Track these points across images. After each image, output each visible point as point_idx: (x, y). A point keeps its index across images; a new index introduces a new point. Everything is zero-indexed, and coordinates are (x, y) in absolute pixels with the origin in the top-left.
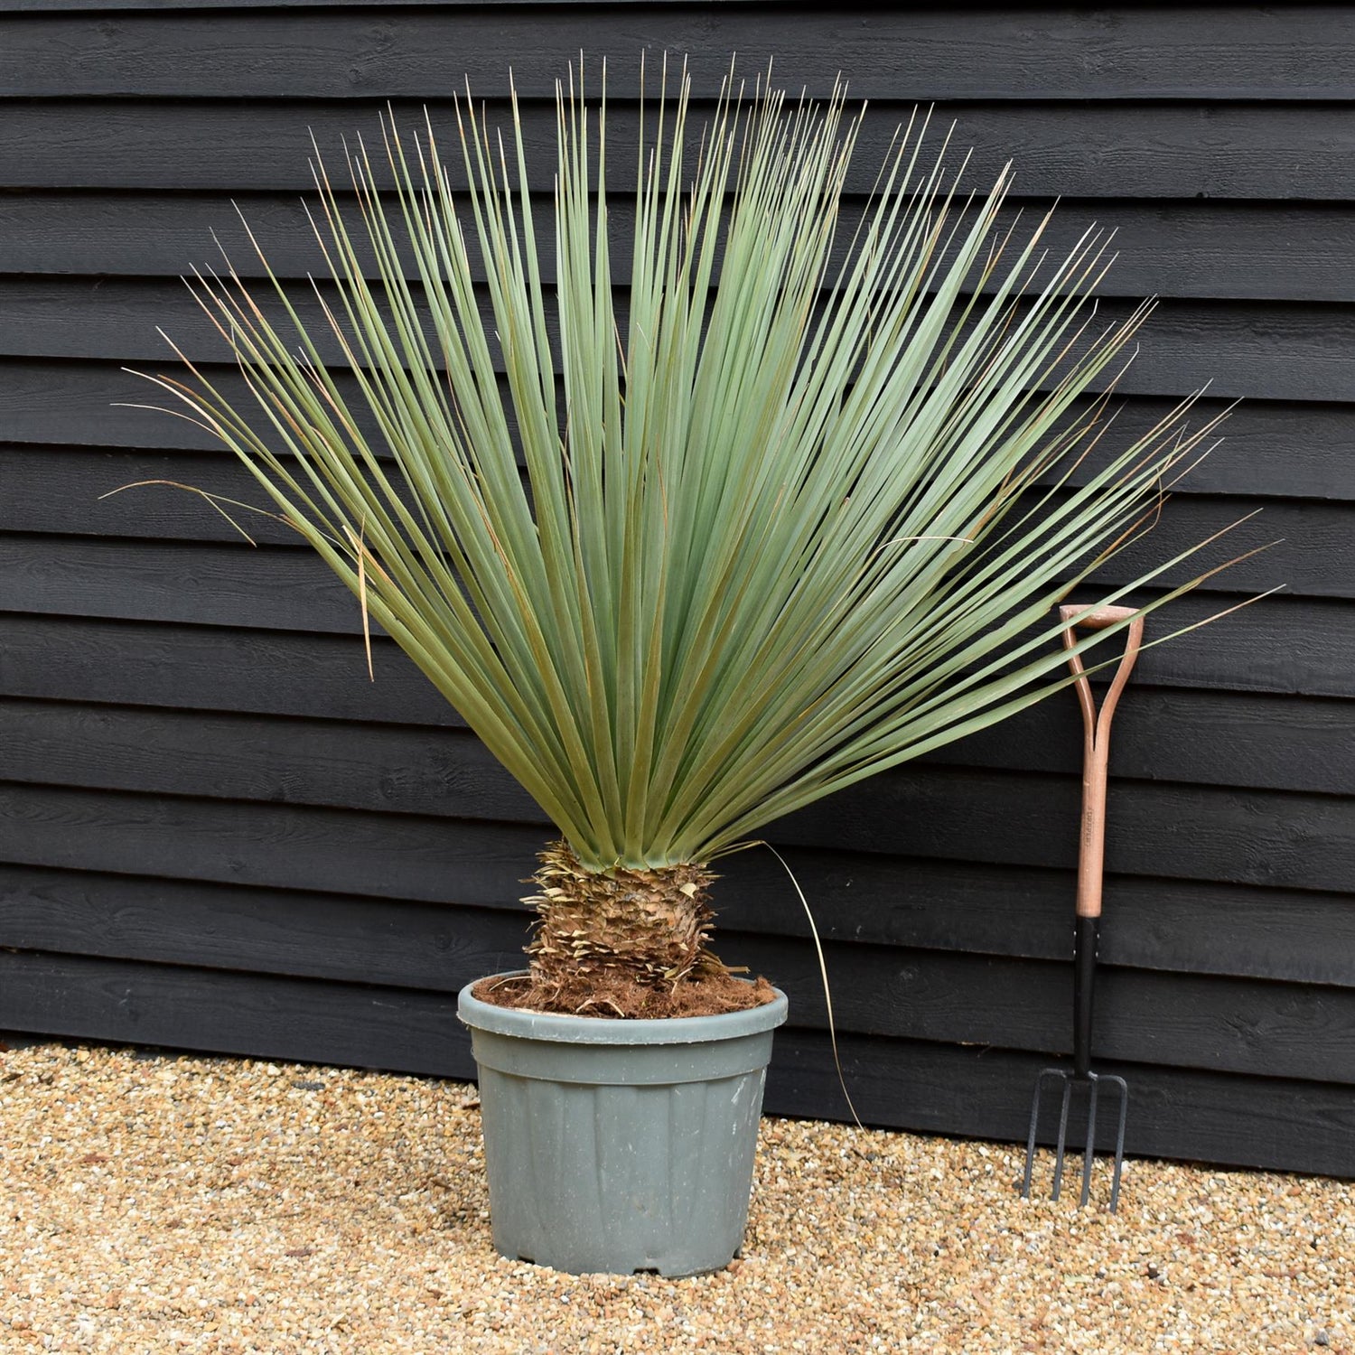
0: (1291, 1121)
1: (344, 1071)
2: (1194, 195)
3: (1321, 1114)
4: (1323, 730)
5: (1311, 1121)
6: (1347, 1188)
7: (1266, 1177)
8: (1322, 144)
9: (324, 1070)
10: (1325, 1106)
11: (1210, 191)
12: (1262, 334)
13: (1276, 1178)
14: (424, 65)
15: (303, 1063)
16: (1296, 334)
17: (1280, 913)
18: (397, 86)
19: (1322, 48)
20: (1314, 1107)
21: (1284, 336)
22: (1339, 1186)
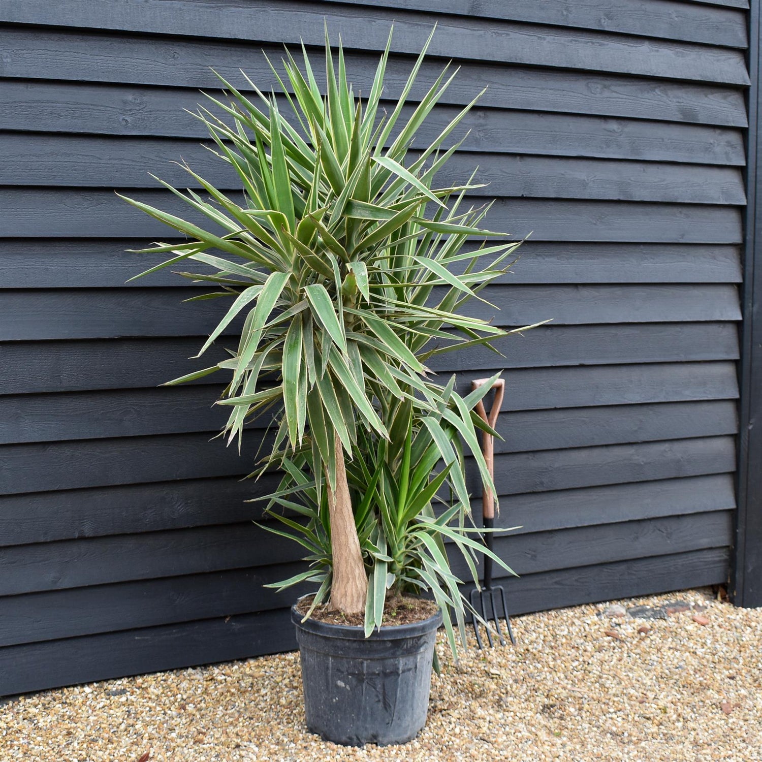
0: (546, 589)
1: (123, 679)
2: (520, 195)
3: (556, 583)
4: (560, 422)
5: (552, 587)
6: (565, 611)
7: (537, 615)
8: (562, 174)
9: (109, 682)
10: (557, 579)
11: (526, 194)
12: (539, 255)
13: (541, 614)
14: (166, 118)
15: (97, 682)
16: (550, 255)
17: (544, 502)
18: (151, 129)
19: (562, 134)
20: (554, 580)
21: (547, 256)
22: (562, 611)
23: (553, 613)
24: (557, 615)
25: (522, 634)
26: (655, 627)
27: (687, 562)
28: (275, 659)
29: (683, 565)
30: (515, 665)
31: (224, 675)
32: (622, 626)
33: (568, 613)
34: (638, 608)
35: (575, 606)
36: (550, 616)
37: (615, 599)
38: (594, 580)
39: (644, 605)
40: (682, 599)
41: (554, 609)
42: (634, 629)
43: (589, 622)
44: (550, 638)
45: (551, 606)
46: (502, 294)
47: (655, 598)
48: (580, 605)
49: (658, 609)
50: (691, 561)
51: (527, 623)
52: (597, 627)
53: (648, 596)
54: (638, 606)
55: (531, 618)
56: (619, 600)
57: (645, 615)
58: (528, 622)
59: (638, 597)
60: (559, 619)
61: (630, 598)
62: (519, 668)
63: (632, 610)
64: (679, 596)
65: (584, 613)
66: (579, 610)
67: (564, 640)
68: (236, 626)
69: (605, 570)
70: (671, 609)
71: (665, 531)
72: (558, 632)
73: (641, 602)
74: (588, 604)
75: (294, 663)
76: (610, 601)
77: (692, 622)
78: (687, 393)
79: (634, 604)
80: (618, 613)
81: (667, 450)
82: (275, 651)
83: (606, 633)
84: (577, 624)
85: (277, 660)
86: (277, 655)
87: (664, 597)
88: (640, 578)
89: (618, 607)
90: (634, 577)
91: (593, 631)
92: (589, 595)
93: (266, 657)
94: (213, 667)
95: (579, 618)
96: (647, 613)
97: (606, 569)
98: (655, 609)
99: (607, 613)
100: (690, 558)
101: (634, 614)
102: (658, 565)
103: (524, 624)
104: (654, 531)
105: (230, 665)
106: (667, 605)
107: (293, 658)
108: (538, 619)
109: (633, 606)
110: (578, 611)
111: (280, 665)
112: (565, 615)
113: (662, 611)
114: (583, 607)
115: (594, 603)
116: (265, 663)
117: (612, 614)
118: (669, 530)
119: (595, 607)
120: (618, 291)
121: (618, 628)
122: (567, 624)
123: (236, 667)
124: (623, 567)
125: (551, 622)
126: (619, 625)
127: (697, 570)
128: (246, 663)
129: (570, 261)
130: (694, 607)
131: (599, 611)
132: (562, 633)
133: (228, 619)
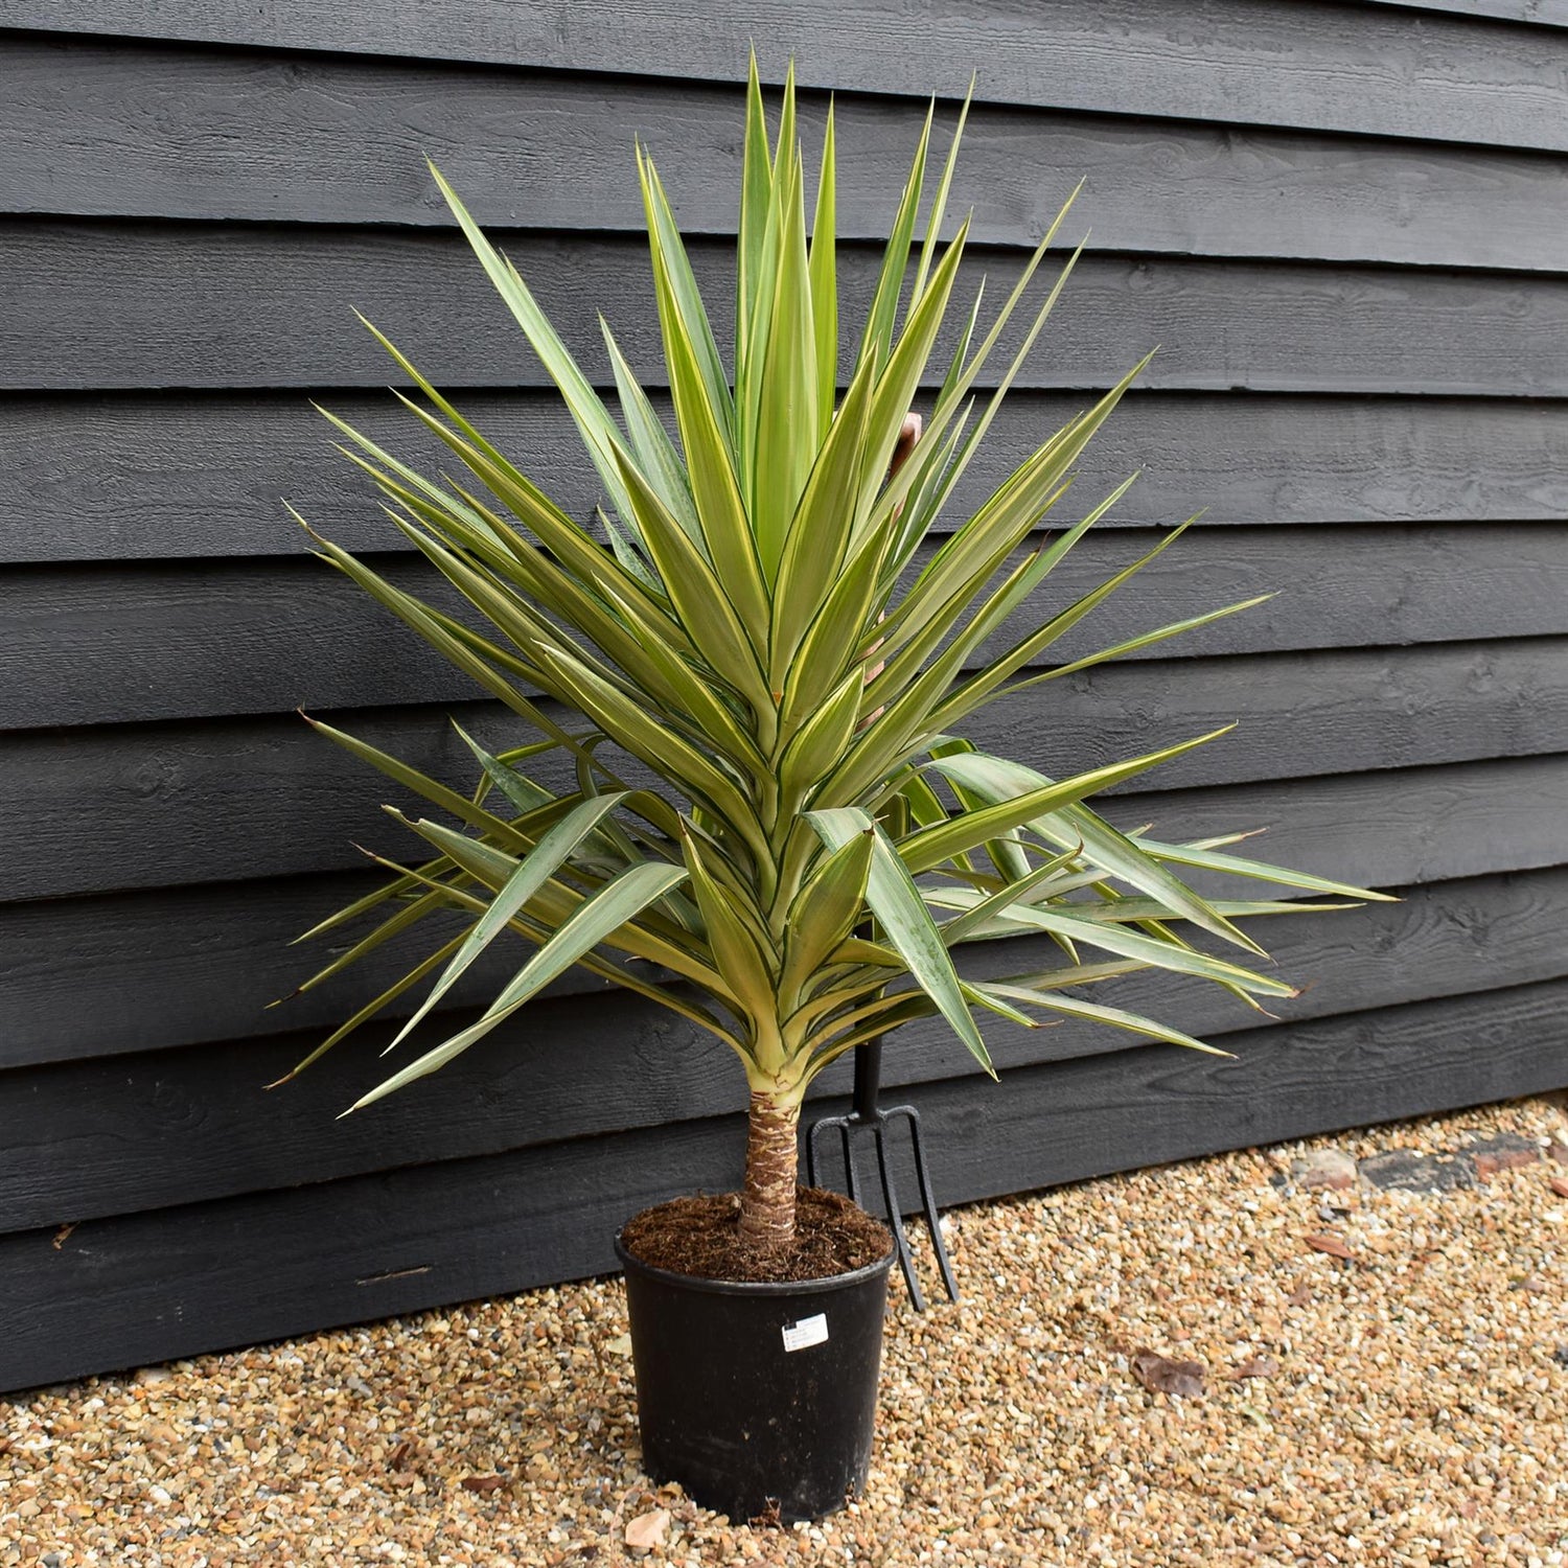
23: (1142, 1180)
24: (1156, 1188)
25: (1055, 1251)
26: (1450, 1216)
27: (1528, 1016)
28: (235, 1368)
29: (1515, 1025)
30: (1048, 1363)
31: (50, 1433)
32: (1353, 1217)
33: (1189, 1179)
34: (1388, 1158)
35: (1208, 1159)
36: (1134, 1192)
37: (1322, 1134)
38: (1265, 1075)
39: (1405, 1146)
40: (1512, 1127)
41: (1146, 1169)
42: (1391, 1225)
43: (1253, 1206)
44: (1142, 1263)
45: (1138, 1159)
46: (993, 141)
47: (1436, 1125)
48: (1222, 1155)
49: (1449, 1158)
50: (1536, 1014)
51: (1065, 1217)
52: (1279, 1222)
53: (1413, 1122)
54: (1388, 1152)
55: (1076, 1198)
56: (1331, 1135)
57: (1412, 1180)
58: (1068, 1211)
59: (1386, 1126)
60: (1161, 1197)
61: (1364, 1130)
62: (1061, 1373)
63: (1372, 1165)
64: (1504, 1119)
65: (1233, 1178)
66: (1220, 1170)
67: (1186, 1270)
68: (94, 1259)
69: (1297, 1044)
70: (1487, 1159)
71: (1468, 923)
72: (1164, 1244)
73: (1397, 1138)
74: (1244, 1151)
75: (304, 1380)
76: (1309, 1139)
77: (1554, 1198)
78: (1539, 495)
79: (1378, 1148)
80: (1334, 1175)
81: (1479, 672)
82: (235, 1342)
83: (1307, 1241)
84: (1218, 1213)
85: (244, 1372)
86: (245, 1355)
87: (1460, 1122)
88: (1395, 1067)
89: (1332, 1158)
90: (1377, 1064)
91: (1268, 1234)
92: (1248, 1120)
93: (204, 1361)
94: (11, 1404)
95: (1221, 1195)
96: (1417, 1172)
97: (1299, 1039)
98: (1439, 1159)
99: (1303, 1177)
100: (1536, 1004)
101: (1382, 1178)
102: (1447, 1028)
103: (1057, 1218)
104: (1439, 922)
105: (75, 1394)
106: (1472, 1147)
107: (299, 1362)
108: (1098, 1201)
109: (1374, 1152)
110: (1216, 1170)
111: (253, 1392)
112: (1177, 1185)
113: (1460, 1167)
114: (1230, 1160)
115: (1264, 1148)
116: (199, 1384)
117: (1317, 1180)
118: (1481, 919)
119: (1267, 1157)
120: (1345, 163)
121: (1341, 1222)
122: (1189, 1214)
123: (96, 1402)
124: (1346, 1034)
125: (1137, 1209)
126: (1343, 1213)
127: (1553, 1039)
128: (133, 1388)
129: (1205, 47)
130: (1550, 1152)
131: (1278, 1170)
132: (1177, 1246)
133: (62, 1237)
